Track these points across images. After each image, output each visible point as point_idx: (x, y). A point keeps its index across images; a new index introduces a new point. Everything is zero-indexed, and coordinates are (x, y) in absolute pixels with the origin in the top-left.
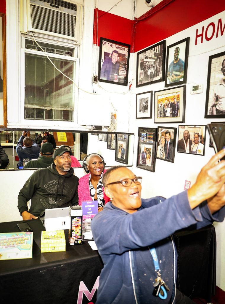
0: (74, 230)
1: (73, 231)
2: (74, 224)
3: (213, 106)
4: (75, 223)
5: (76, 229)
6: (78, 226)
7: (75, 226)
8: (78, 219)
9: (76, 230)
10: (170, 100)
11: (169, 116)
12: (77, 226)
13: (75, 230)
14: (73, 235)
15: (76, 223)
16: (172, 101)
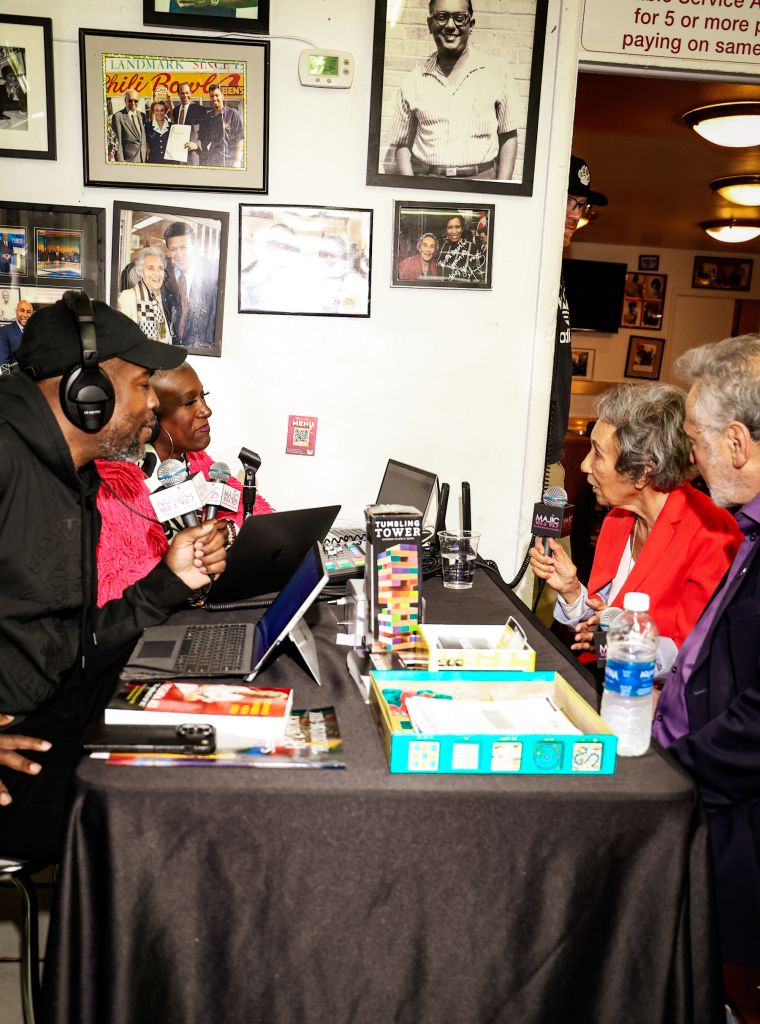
0: (385, 606)
1: (385, 610)
2: (388, 577)
3: (399, 145)
4: (389, 571)
5: (398, 600)
6: (404, 583)
7: (389, 583)
8: (405, 554)
9: (397, 606)
10: (186, 88)
11: (183, 157)
12: (399, 584)
13: (390, 606)
14: (382, 628)
15: (395, 571)
16: (201, 97)
